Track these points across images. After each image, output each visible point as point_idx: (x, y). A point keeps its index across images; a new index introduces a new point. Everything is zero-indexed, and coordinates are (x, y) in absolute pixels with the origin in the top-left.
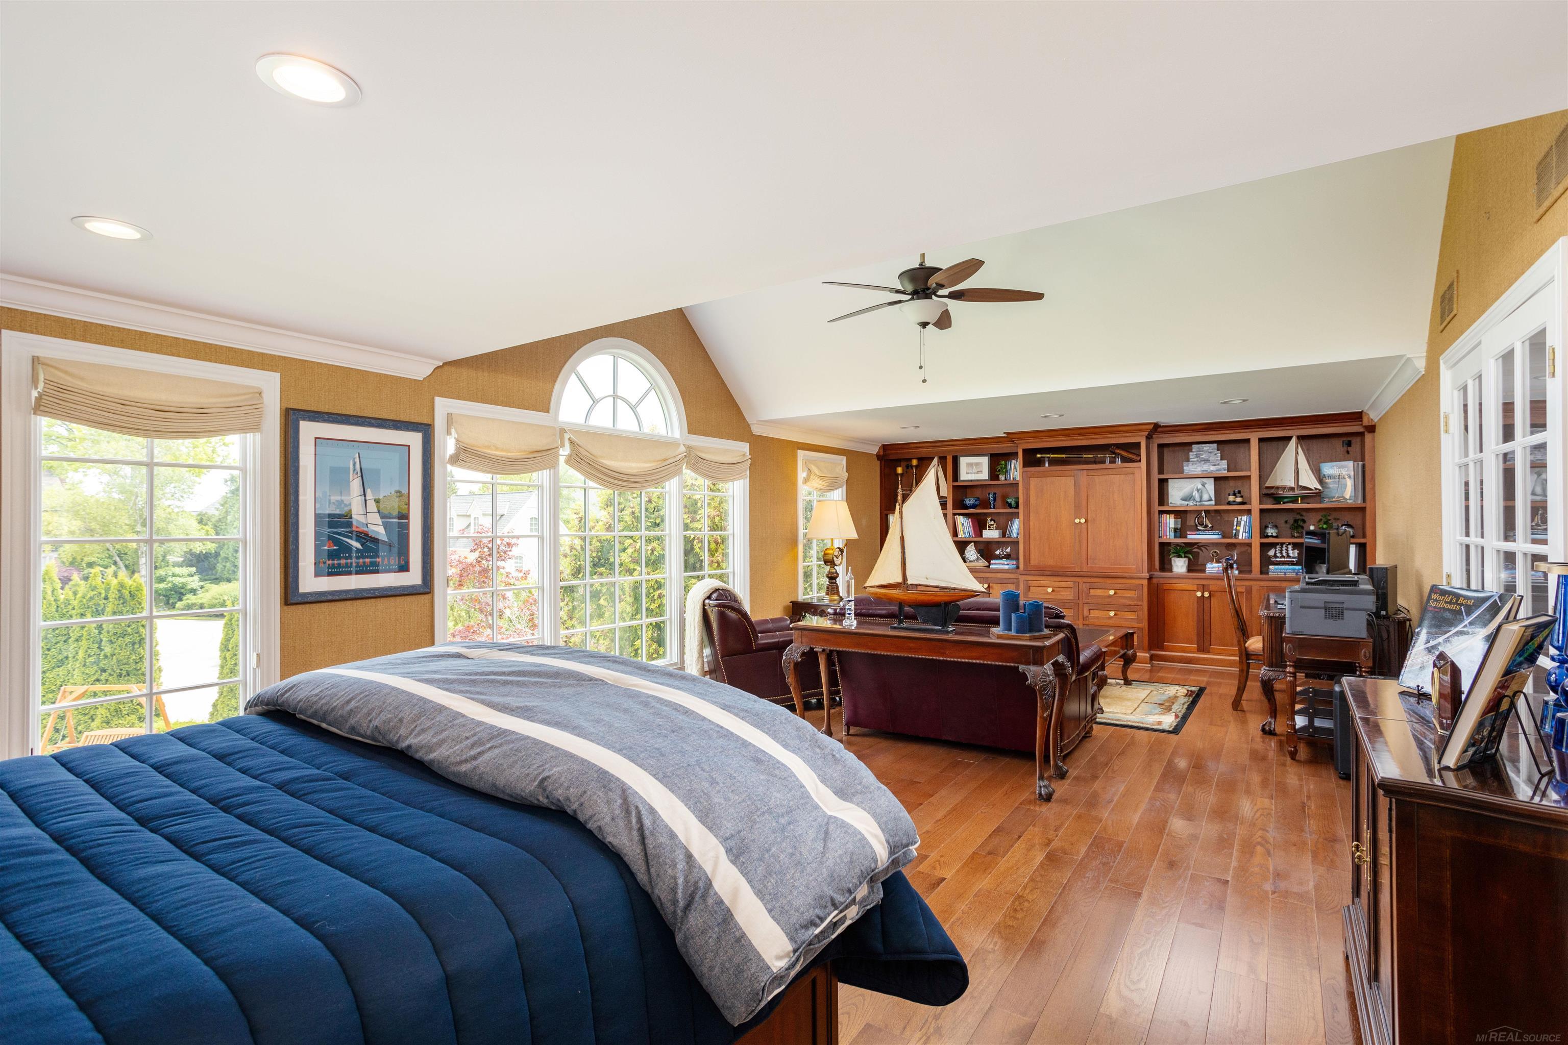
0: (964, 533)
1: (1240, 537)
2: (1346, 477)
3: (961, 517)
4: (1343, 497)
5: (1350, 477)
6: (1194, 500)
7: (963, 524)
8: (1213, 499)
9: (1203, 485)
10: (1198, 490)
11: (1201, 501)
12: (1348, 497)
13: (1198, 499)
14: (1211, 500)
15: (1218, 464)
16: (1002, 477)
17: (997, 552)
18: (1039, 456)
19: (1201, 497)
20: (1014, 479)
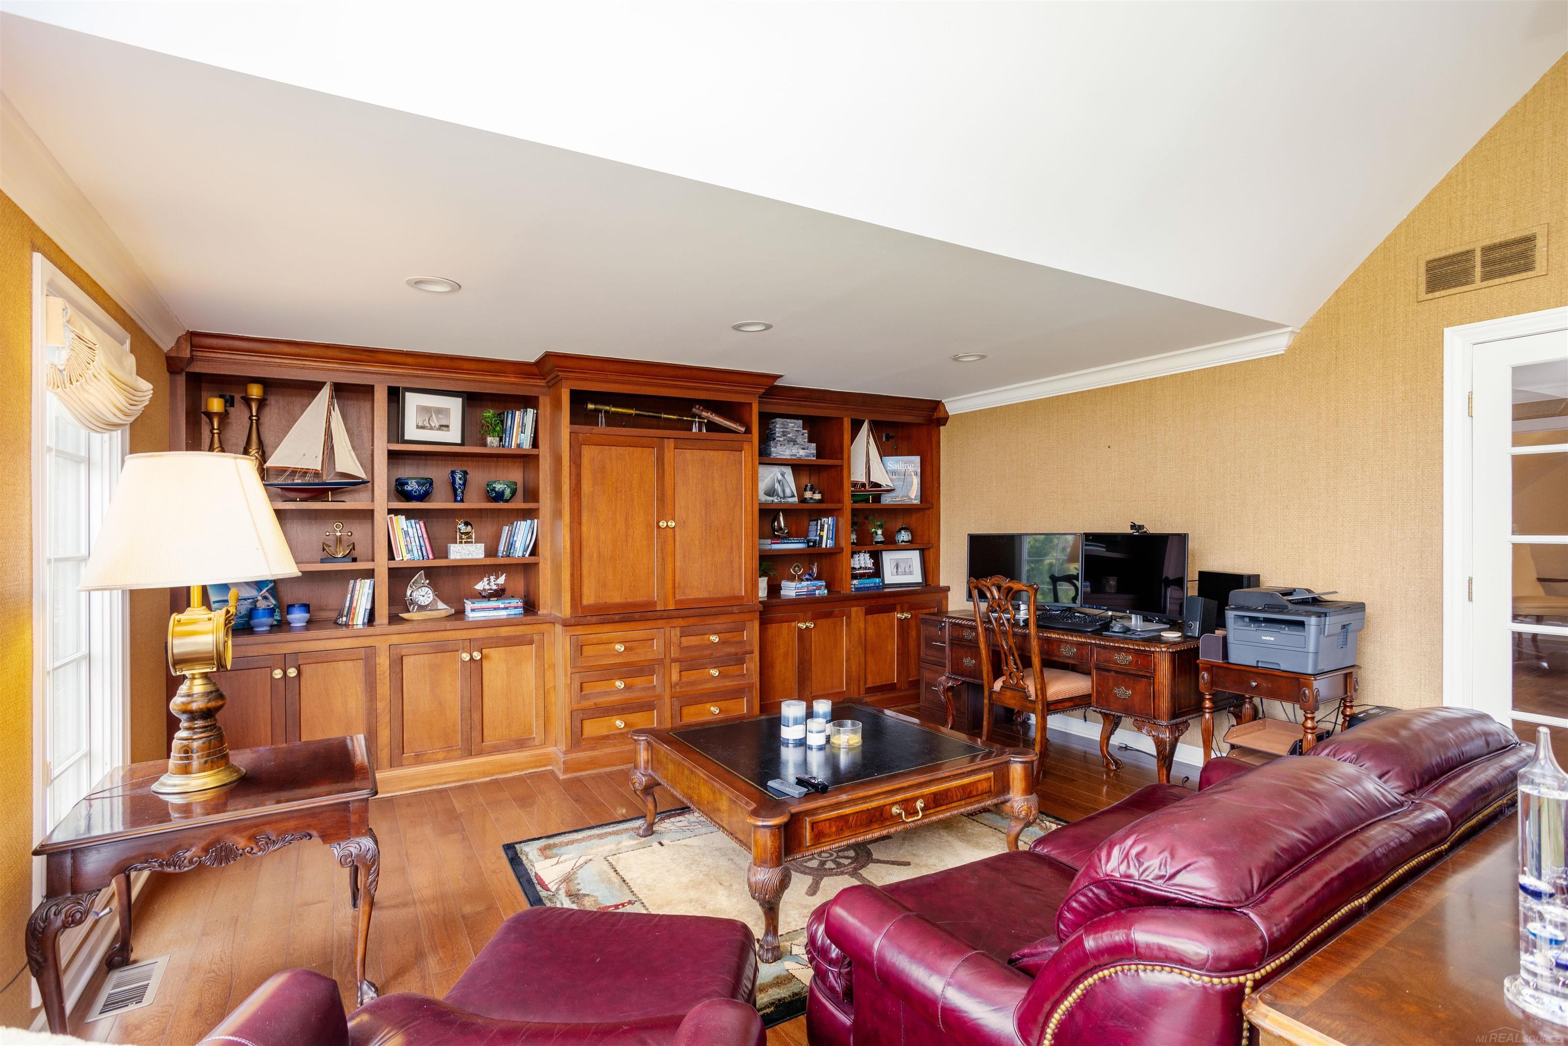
0: (409, 551)
1: (824, 546)
2: (913, 473)
3: (402, 518)
4: (907, 496)
5: (917, 474)
6: (778, 495)
7: (406, 533)
8: (796, 495)
9: (783, 475)
10: (779, 482)
11: (784, 497)
12: (913, 497)
13: (781, 494)
14: (793, 496)
15: (807, 449)
16: (492, 441)
17: (479, 586)
18: (591, 406)
19: (784, 492)
20: (518, 446)
